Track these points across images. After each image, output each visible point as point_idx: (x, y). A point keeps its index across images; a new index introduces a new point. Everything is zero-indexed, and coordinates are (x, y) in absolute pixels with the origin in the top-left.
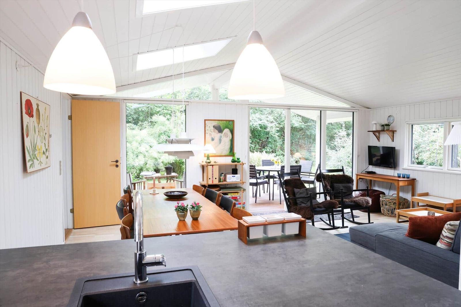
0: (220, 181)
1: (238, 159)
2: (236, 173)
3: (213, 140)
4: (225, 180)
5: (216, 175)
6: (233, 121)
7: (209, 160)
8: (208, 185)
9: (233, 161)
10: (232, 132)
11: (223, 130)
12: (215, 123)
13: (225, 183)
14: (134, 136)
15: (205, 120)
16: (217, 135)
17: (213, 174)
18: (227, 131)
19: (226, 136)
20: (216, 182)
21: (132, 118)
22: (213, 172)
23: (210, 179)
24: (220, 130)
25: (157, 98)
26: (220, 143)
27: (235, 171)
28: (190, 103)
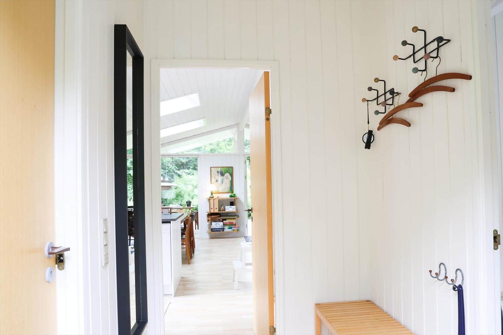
0: (219, 210)
1: (234, 195)
2: (233, 205)
3: (217, 181)
4: (225, 210)
5: (217, 206)
6: (232, 167)
7: (212, 195)
8: (211, 213)
9: (231, 197)
10: (232, 175)
11: (225, 174)
12: (219, 169)
13: (224, 212)
14: (190, 181)
15: (211, 168)
16: (220, 178)
17: (214, 205)
18: (227, 175)
19: (227, 178)
20: (217, 211)
21: (194, 165)
22: (214, 204)
23: (212, 209)
24: (222, 174)
25: (180, 153)
26: (222, 183)
27: (232, 204)
28: (199, 156)
